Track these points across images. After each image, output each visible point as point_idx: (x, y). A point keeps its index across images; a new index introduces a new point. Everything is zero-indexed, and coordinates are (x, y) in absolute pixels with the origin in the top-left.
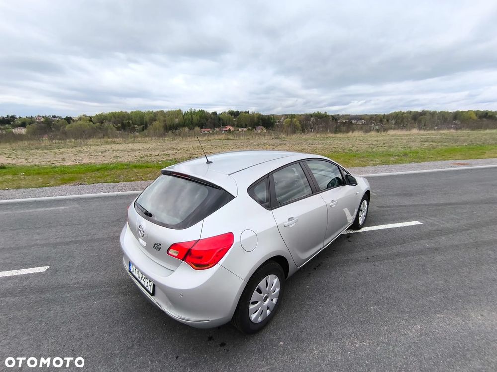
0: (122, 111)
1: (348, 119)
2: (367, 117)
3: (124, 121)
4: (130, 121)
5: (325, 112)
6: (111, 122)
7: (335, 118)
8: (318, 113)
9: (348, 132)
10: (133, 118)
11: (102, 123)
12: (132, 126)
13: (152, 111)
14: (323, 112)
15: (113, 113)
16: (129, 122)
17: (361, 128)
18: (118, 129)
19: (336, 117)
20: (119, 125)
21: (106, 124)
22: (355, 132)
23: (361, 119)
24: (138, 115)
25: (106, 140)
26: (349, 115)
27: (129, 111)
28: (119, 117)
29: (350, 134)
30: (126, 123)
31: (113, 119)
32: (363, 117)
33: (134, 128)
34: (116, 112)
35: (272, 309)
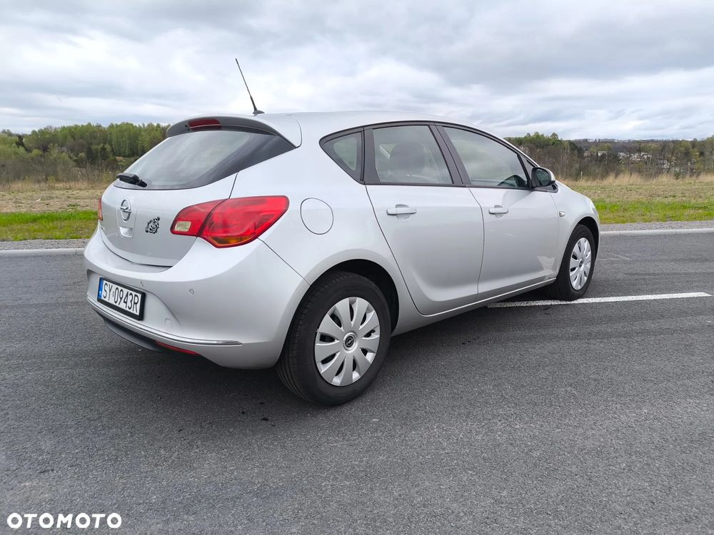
0: (89, 124)
1: (609, 148)
2: (654, 145)
3: (94, 147)
4: (107, 146)
5: (554, 135)
6: (64, 149)
7: (577, 148)
8: (537, 135)
9: (604, 175)
10: (114, 138)
11: (45, 149)
12: (111, 158)
13: (158, 125)
14: (548, 134)
15: (69, 129)
16: (104, 149)
17: (639, 169)
18: (79, 163)
19: (579, 146)
20: (82, 155)
21: (55, 152)
22: (622, 175)
23: (639, 151)
24: (126, 133)
25: (52, 184)
26: (612, 142)
27: (105, 125)
28: (82, 138)
29: (610, 180)
30: (96, 150)
31: (70, 141)
32: (643, 145)
33: (115, 160)
34: (76, 127)
35: (363, 372)
